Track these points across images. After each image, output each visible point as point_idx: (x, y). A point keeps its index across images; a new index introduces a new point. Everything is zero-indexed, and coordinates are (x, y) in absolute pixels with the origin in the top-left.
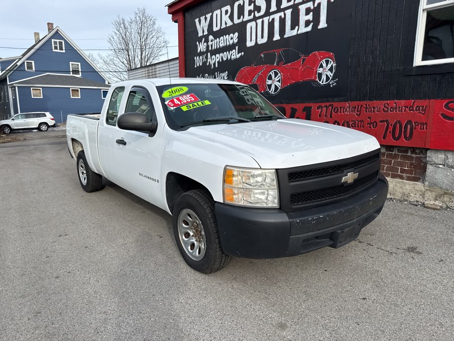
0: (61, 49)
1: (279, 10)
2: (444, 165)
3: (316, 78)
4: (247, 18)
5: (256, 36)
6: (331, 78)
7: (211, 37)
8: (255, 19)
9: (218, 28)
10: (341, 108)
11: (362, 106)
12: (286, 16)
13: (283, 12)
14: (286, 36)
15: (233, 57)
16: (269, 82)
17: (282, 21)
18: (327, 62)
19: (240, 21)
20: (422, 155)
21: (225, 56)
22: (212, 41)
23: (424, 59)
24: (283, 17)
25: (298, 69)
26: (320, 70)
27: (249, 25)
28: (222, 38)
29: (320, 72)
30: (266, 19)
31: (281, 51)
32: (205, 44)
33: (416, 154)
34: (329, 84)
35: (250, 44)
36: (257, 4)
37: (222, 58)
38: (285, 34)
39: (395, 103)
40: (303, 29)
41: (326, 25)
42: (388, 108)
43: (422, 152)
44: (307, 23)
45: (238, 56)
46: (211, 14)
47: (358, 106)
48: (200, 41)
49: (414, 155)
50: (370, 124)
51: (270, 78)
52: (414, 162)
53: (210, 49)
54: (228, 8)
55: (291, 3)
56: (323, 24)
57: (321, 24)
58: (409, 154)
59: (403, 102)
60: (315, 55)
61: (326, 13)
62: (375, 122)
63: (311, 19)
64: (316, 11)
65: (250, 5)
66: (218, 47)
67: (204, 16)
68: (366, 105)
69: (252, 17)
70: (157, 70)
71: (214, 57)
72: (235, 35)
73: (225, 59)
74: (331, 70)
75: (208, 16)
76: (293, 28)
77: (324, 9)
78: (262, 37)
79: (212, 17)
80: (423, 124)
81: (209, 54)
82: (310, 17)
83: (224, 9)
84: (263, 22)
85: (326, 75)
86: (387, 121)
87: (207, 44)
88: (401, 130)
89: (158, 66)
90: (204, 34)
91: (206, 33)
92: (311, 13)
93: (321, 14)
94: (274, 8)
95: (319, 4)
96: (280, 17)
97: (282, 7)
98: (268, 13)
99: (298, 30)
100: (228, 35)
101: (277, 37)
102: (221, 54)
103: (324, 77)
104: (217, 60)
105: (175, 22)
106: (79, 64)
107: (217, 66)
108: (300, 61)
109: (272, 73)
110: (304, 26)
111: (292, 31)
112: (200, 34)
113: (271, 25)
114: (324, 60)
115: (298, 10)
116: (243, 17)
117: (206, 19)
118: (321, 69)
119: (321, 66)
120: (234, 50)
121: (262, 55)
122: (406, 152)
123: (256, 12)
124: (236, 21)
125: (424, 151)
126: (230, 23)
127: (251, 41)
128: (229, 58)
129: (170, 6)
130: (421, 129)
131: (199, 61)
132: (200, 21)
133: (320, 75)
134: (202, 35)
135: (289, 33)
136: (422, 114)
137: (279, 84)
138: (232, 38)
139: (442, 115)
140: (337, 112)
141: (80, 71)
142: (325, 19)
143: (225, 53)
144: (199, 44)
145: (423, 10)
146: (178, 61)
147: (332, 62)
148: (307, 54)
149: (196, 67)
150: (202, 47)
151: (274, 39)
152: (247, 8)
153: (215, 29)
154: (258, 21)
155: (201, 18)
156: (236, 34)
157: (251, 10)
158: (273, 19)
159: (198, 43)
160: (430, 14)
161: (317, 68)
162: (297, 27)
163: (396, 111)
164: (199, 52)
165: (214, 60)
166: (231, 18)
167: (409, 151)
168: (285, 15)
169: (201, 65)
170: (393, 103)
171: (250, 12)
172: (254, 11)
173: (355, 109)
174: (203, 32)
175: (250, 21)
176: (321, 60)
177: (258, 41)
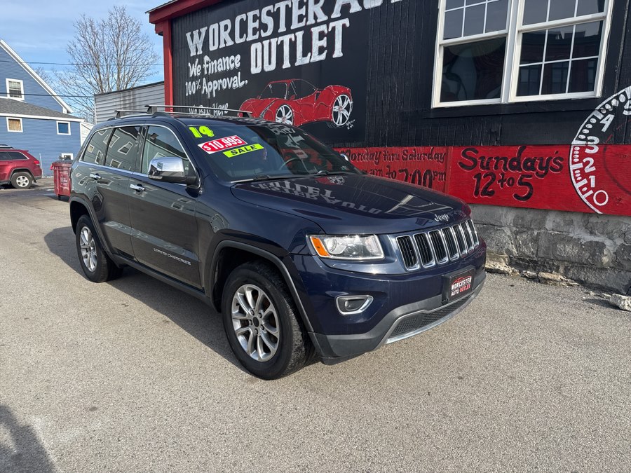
1: (289, 31)
3: (331, 117)
4: (251, 37)
5: (262, 60)
6: (347, 119)
7: (206, 58)
8: (261, 39)
9: (215, 48)
10: (359, 155)
11: (381, 152)
12: (298, 39)
13: (293, 35)
14: (297, 64)
15: (234, 86)
16: (279, 120)
17: (293, 45)
18: (343, 99)
19: (242, 40)
21: (225, 83)
22: (208, 63)
23: (442, 100)
24: (293, 39)
25: (311, 106)
26: (336, 109)
27: (253, 47)
28: (220, 60)
29: (335, 110)
30: (274, 41)
31: (292, 82)
32: (200, 66)
34: (345, 126)
35: (255, 70)
36: (263, 21)
37: (221, 86)
38: (296, 61)
39: (414, 150)
40: (316, 57)
41: (341, 55)
42: (407, 156)
44: (321, 50)
45: (241, 84)
46: (206, 28)
47: (377, 152)
48: (192, 63)
50: (389, 173)
51: (280, 115)
53: (206, 73)
54: (228, 22)
55: (302, 24)
56: (338, 53)
57: (335, 52)
59: (422, 149)
60: (329, 89)
61: (341, 40)
62: (394, 171)
63: (325, 46)
64: (331, 36)
65: (254, 21)
66: (216, 71)
67: (198, 31)
68: (385, 151)
69: (256, 37)
70: (137, 96)
71: (210, 83)
72: (237, 57)
73: (224, 87)
74: (347, 108)
75: (203, 30)
76: (305, 55)
77: (339, 34)
78: (270, 63)
79: (207, 32)
80: (442, 174)
81: (204, 79)
82: (324, 43)
83: (223, 24)
84: (270, 44)
85: (343, 114)
86: (406, 170)
87: (202, 67)
88: (420, 181)
89: (137, 92)
90: (198, 53)
91: (200, 52)
92: (325, 38)
93: (336, 40)
94: (282, 28)
95: (334, 29)
96: (290, 40)
97: (292, 28)
98: (276, 34)
99: (311, 58)
100: (227, 57)
101: (287, 65)
102: (220, 81)
103: (340, 117)
104: (215, 88)
105: (159, 35)
106: (21, 82)
107: (214, 95)
108: (314, 95)
109: (282, 109)
110: (317, 53)
111: (304, 58)
112: (193, 54)
113: (280, 48)
114: (340, 97)
115: (311, 33)
116: (247, 36)
117: (200, 34)
118: (337, 107)
119: (337, 104)
120: (236, 77)
121: (270, 86)
123: (262, 31)
124: (238, 40)
126: (230, 43)
127: (256, 66)
128: (230, 86)
129: (153, 13)
130: (440, 179)
131: (191, 88)
132: (192, 36)
133: (336, 114)
134: (195, 54)
135: (301, 60)
136: (442, 163)
138: (233, 62)
139: (460, 163)
140: (355, 159)
141: (23, 92)
142: (340, 47)
143: (225, 79)
144: (192, 66)
145: (440, 45)
146: (163, 87)
147: (349, 100)
148: (321, 87)
149: (187, 95)
150: (195, 70)
151: (284, 67)
152: (252, 25)
153: (212, 48)
154: (264, 42)
155: (194, 32)
156: (238, 57)
157: (255, 28)
158: (282, 42)
159: (189, 64)
160: (448, 51)
161: (332, 105)
162: (309, 54)
163: (415, 159)
164: (191, 76)
165: (211, 88)
166: (232, 35)
168: (296, 37)
169: (194, 92)
170: (413, 150)
171: (255, 31)
172: (259, 30)
173: (373, 156)
174: (197, 51)
175: (254, 41)
176: (336, 96)
177: (265, 68)
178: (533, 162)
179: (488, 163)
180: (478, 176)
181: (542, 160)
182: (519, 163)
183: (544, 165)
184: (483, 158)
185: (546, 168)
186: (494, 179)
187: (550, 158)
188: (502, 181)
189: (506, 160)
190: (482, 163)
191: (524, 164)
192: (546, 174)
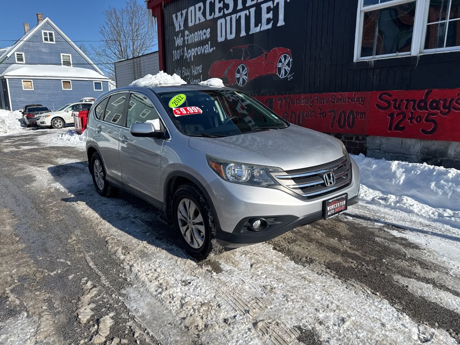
0: (51, 40)
1: (245, 8)
2: (380, 150)
3: (276, 72)
4: (217, 14)
5: (226, 31)
6: (288, 72)
7: (187, 32)
8: (224, 16)
9: (193, 24)
10: (297, 100)
11: (314, 98)
13: (248, 11)
14: (251, 33)
15: (206, 52)
16: (238, 76)
17: (248, 18)
18: (285, 57)
19: (211, 17)
20: (364, 142)
21: (199, 50)
22: (187, 36)
23: (362, 55)
24: (248, 14)
25: (261, 64)
26: (280, 65)
27: (219, 22)
28: (196, 33)
29: (279, 66)
30: (234, 16)
31: (247, 46)
32: (182, 39)
33: (359, 140)
34: (287, 78)
35: (220, 39)
36: (226, 2)
37: (197, 52)
38: (250, 31)
40: (265, 27)
41: (284, 23)
42: (334, 100)
43: (364, 138)
44: (268, 21)
45: (211, 50)
46: (186, 10)
48: (177, 36)
49: (358, 142)
50: (321, 114)
51: (239, 72)
52: (358, 147)
53: (186, 43)
54: (201, 4)
55: (254, 2)
56: (281, 23)
57: (279, 22)
58: (354, 140)
59: (347, 93)
60: (274, 50)
61: (283, 12)
62: (324, 112)
63: (271, 17)
64: (275, 10)
65: (220, 2)
66: (193, 41)
67: (180, 12)
68: (317, 97)
69: (221, 14)
70: (142, 62)
71: (189, 51)
72: (207, 31)
73: (199, 53)
74: (288, 64)
75: (184, 12)
76: (256, 26)
77: (282, 8)
78: (231, 33)
79: (187, 13)
80: (362, 113)
81: (185, 48)
82: (270, 15)
83: (197, 6)
84: (231, 19)
85: (285, 69)
86: (334, 111)
87: (184, 38)
88: (345, 119)
89: (141, 59)
91: (182, 28)
92: (272, 12)
93: (279, 12)
94: (240, 6)
95: (278, 4)
96: (246, 14)
97: (247, 5)
98: (235, 11)
99: (261, 27)
100: (201, 31)
101: (243, 34)
102: (196, 49)
103: (283, 72)
104: (193, 54)
105: (154, 17)
106: (70, 55)
107: (192, 60)
108: (263, 56)
109: (240, 67)
110: (266, 23)
111: (256, 28)
112: (177, 29)
113: (238, 21)
114: (282, 56)
115: (261, 9)
116: (214, 14)
117: (182, 14)
118: (280, 64)
119: (281, 61)
120: (207, 45)
121: (231, 50)
122: (351, 138)
123: (225, 9)
124: (209, 17)
125: (365, 137)
126: (203, 20)
127: (221, 36)
128: (203, 52)
130: (360, 118)
131: (176, 55)
132: (176, 16)
133: (280, 69)
134: (179, 30)
135: (254, 30)
136: (362, 105)
137: (245, 78)
138: (205, 34)
139: (377, 105)
140: (294, 103)
141: (71, 63)
142: (283, 18)
143: (199, 47)
144: (177, 38)
145: (361, 11)
146: (157, 55)
147: (289, 58)
148: (268, 50)
149: (174, 60)
150: (179, 41)
151: (241, 36)
152: (218, 5)
153: (190, 25)
154: (227, 18)
155: (178, 14)
156: (209, 30)
157: (221, 7)
158: (240, 16)
159: (175, 38)
160: (367, 15)
161: (277, 63)
162: (260, 25)
163: (341, 102)
164: (176, 46)
165: (190, 54)
166: (204, 14)
167: (354, 138)
168: (250, 12)
169: (178, 58)
170: (340, 95)
171: (220, 9)
172: (223, 9)
173: (308, 101)
174: (180, 28)
175: (220, 18)
176: (280, 56)
177: (227, 37)
178: (438, 103)
179: (399, 105)
180: (392, 115)
181: (445, 101)
182: (426, 104)
183: (448, 104)
184: (395, 100)
185: (449, 108)
186: (404, 117)
187: (452, 100)
188: (411, 119)
189: (414, 101)
190: (395, 104)
191: (430, 104)
192: (448, 112)
